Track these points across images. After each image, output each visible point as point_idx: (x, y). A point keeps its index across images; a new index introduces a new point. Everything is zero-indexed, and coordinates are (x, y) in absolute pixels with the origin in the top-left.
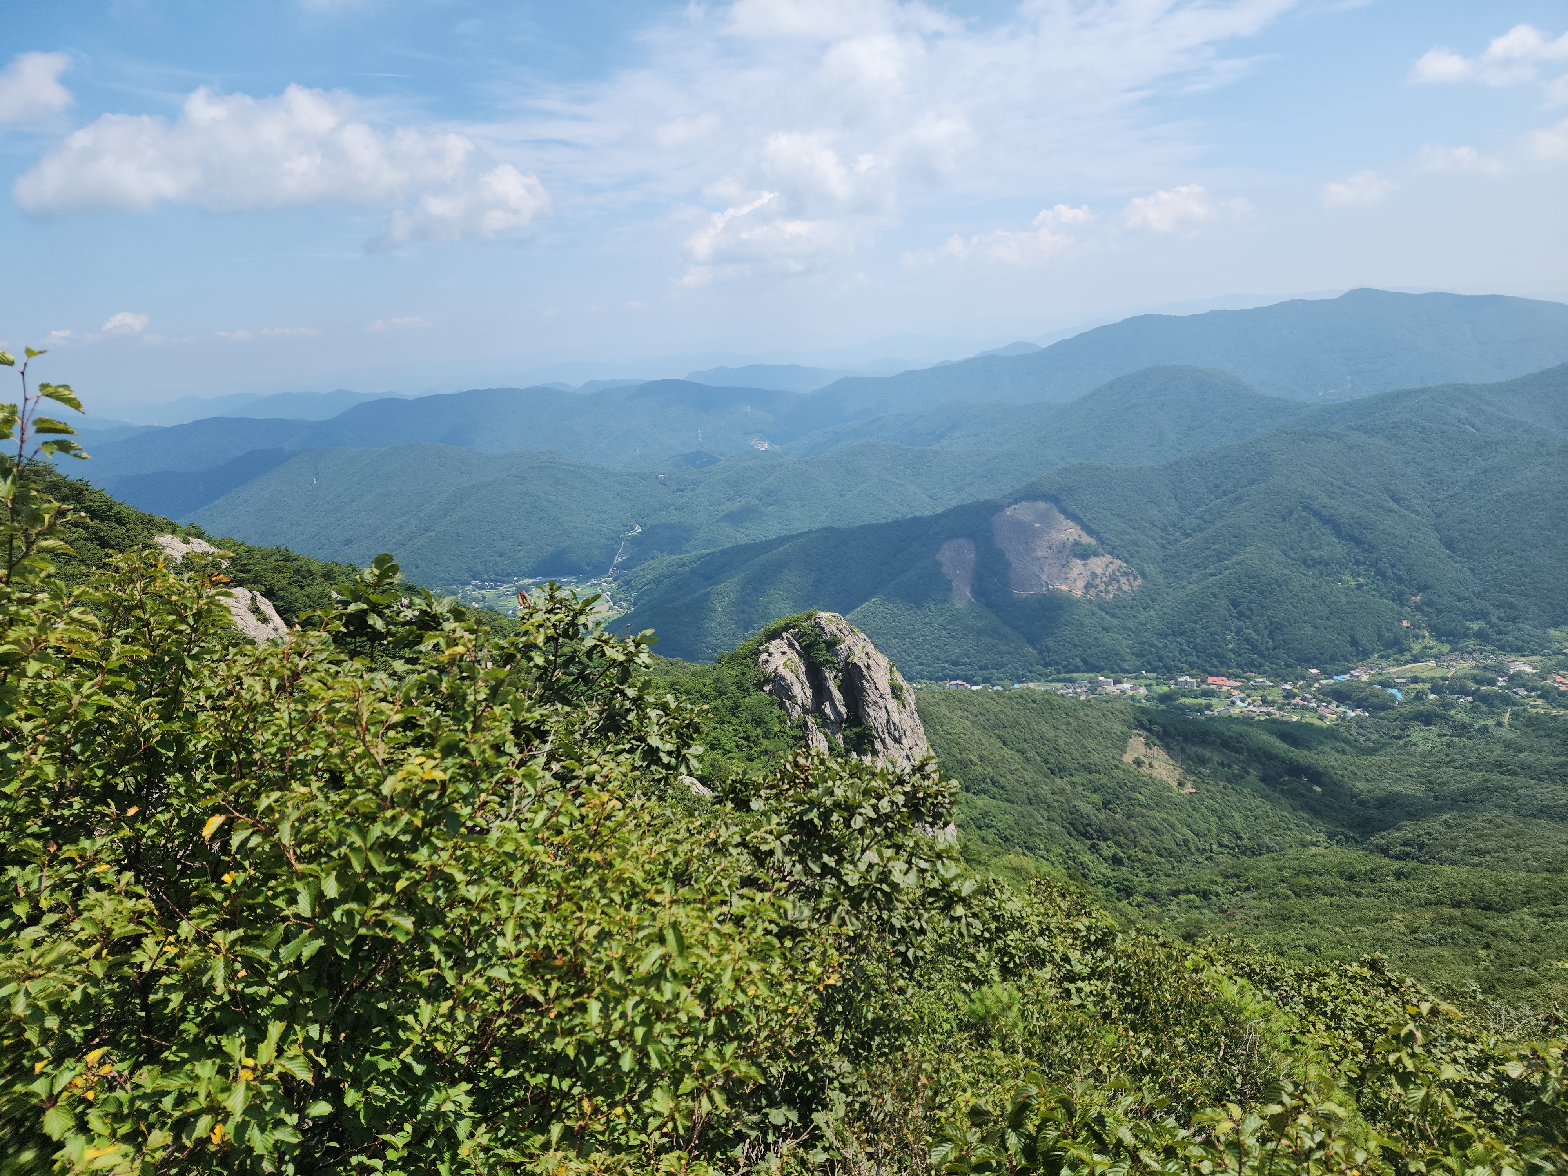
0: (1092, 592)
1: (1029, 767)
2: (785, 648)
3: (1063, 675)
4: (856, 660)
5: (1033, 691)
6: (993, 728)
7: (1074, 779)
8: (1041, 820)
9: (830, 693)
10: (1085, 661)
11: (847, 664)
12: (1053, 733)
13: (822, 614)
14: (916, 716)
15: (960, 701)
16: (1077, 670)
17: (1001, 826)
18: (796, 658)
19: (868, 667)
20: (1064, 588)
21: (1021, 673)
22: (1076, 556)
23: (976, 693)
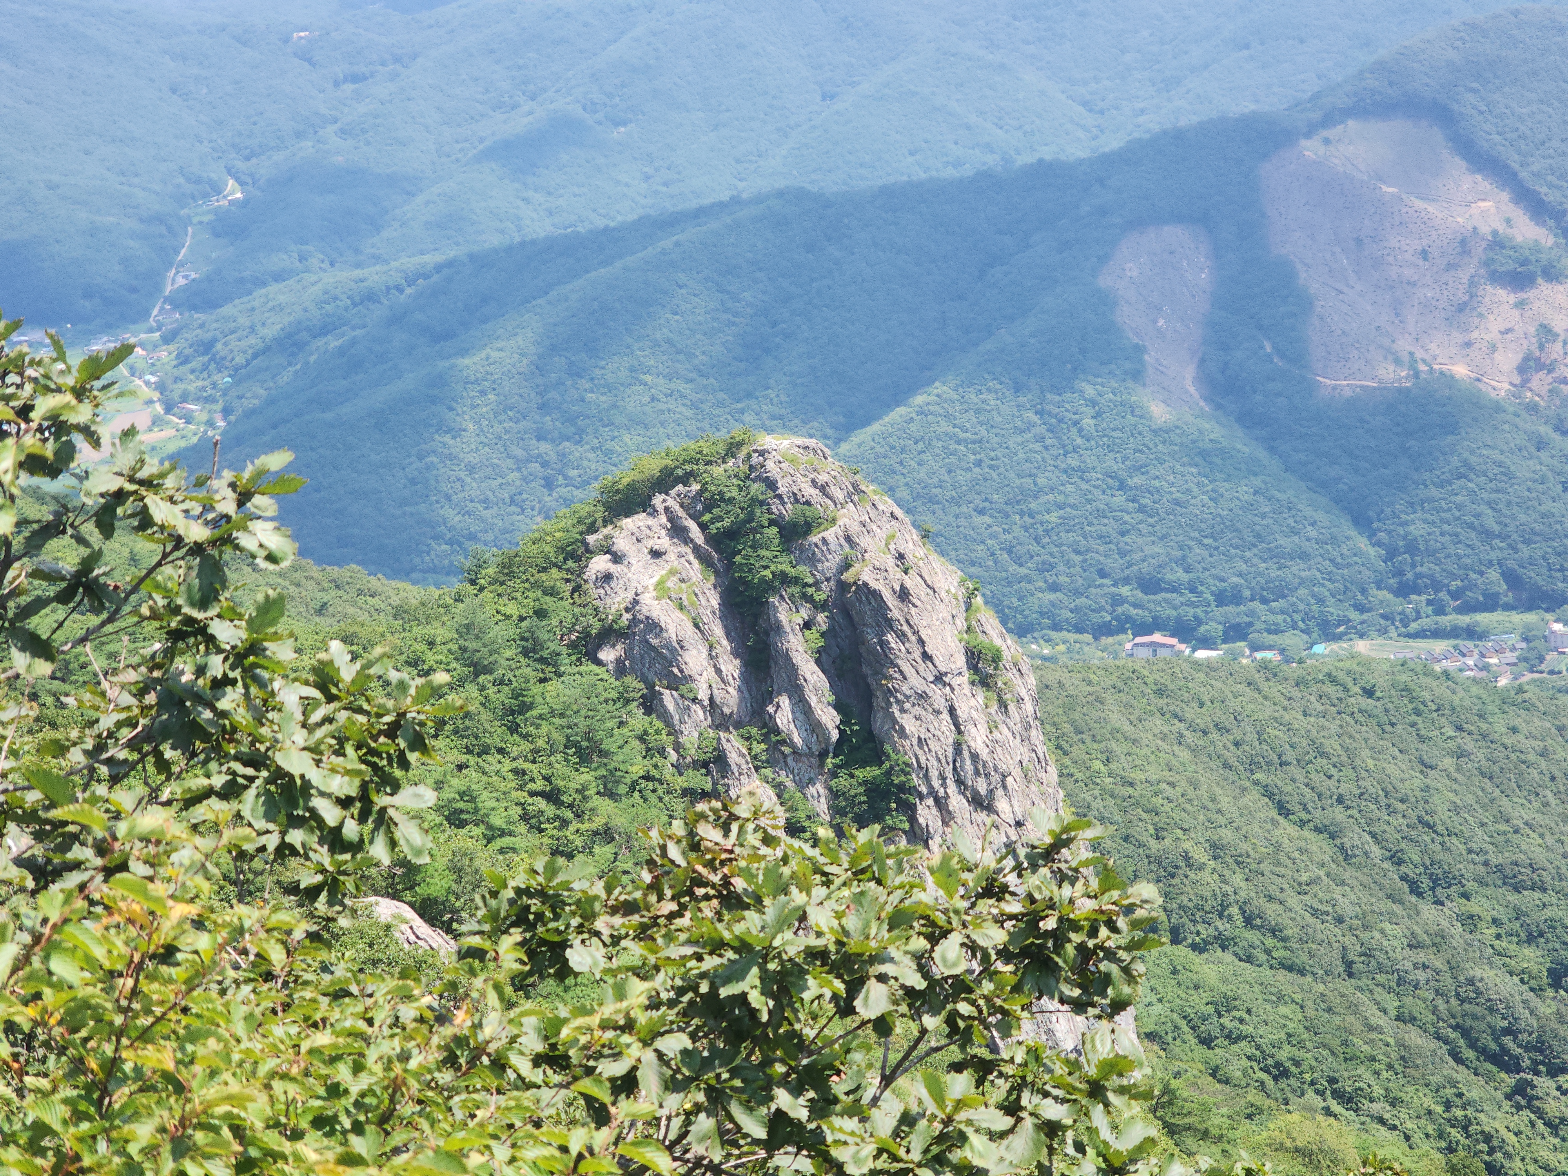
0: (1540, 382)
1: (1348, 874)
2: (663, 542)
3: (1449, 620)
4: (867, 576)
5: (1366, 663)
6: (1253, 765)
7: (1473, 907)
8: (1378, 1019)
9: (792, 670)
10: (1513, 579)
11: (843, 586)
12: (1418, 781)
13: (768, 441)
14: (1036, 735)
15: (1160, 692)
16: (1490, 603)
17: (1269, 1035)
18: (695, 570)
19: (904, 595)
20: (1460, 370)
21: (1333, 610)
22: (1497, 278)
23: (1209, 667)
